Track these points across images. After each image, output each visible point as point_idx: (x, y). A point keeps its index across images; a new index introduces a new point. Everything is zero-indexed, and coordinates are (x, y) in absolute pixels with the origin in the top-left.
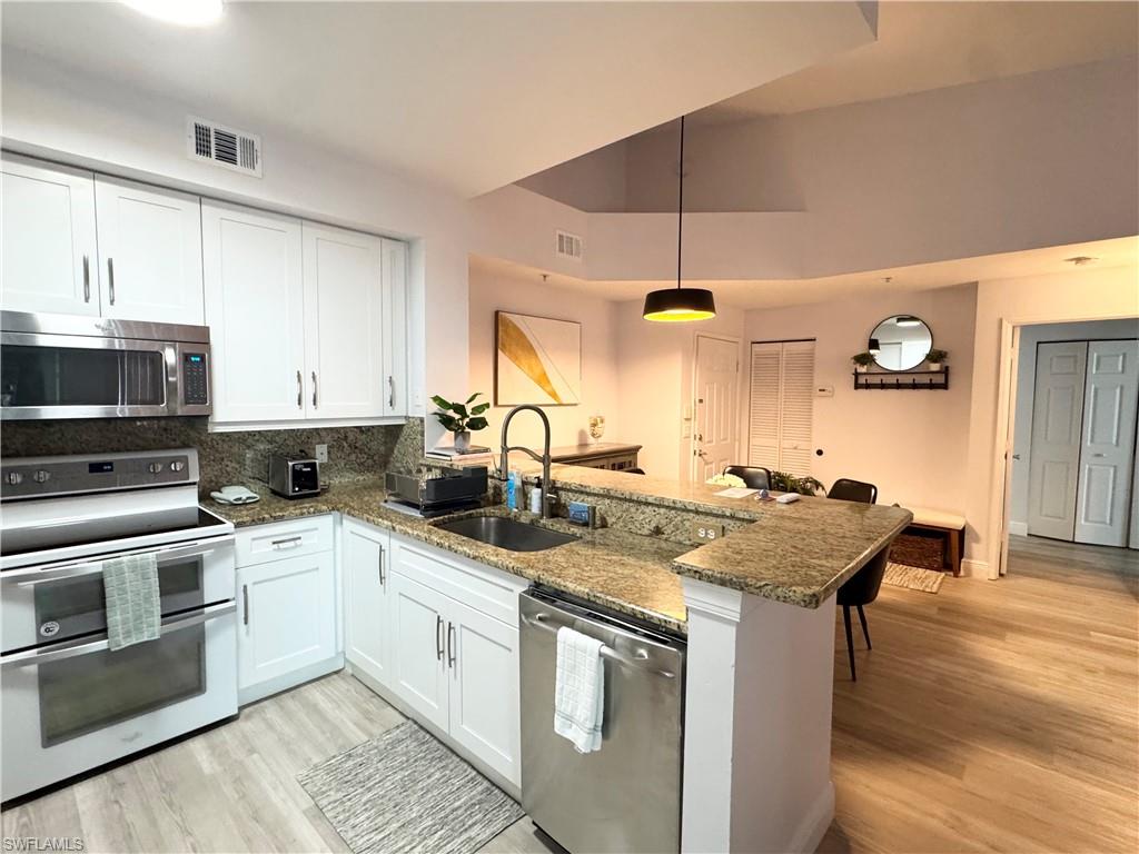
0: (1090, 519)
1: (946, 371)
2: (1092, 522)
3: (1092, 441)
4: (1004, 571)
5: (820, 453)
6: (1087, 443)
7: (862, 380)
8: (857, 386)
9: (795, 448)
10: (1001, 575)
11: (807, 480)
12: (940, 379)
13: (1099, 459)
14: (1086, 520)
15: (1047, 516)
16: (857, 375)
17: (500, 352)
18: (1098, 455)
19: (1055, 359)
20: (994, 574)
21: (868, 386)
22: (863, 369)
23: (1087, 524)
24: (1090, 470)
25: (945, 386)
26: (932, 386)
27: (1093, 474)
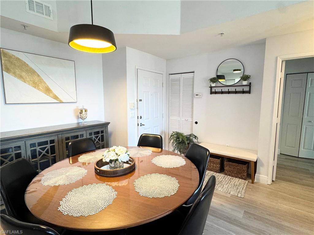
0: (305, 148)
1: (250, 85)
2: (306, 149)
3: (307, 115)
4: (274, 179)
5: (196, 123)
6: (305, 116)
7: (213, 90)
8: (212, 93)
9: (187, 121)
10: (273, 181)
11: (190, 135)
12: (246, 89)
13: (310, 123)
14: (304, 148)
15: (287, 146)
16: (211, 87)
17: (4, 72)
18: (310, 122)
19: (293, 81)
20: (270, 182)
21: (216, 93)
22: (213, 85)
23: (304, 150)
24: (306, 128)
25: (249, 92)
26: (243, 92)
27: (307, 129)
